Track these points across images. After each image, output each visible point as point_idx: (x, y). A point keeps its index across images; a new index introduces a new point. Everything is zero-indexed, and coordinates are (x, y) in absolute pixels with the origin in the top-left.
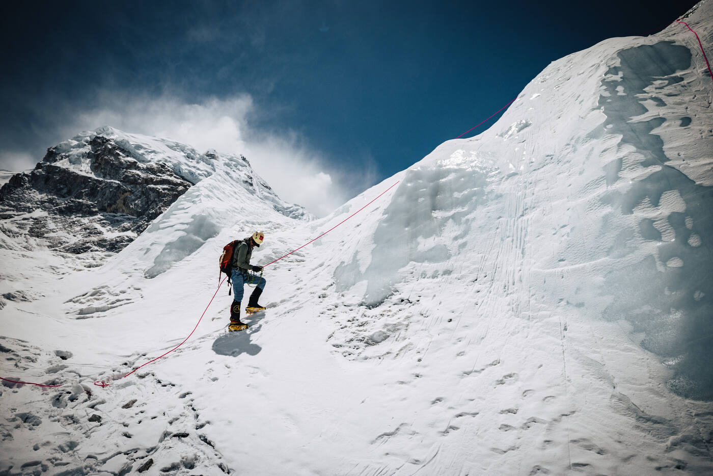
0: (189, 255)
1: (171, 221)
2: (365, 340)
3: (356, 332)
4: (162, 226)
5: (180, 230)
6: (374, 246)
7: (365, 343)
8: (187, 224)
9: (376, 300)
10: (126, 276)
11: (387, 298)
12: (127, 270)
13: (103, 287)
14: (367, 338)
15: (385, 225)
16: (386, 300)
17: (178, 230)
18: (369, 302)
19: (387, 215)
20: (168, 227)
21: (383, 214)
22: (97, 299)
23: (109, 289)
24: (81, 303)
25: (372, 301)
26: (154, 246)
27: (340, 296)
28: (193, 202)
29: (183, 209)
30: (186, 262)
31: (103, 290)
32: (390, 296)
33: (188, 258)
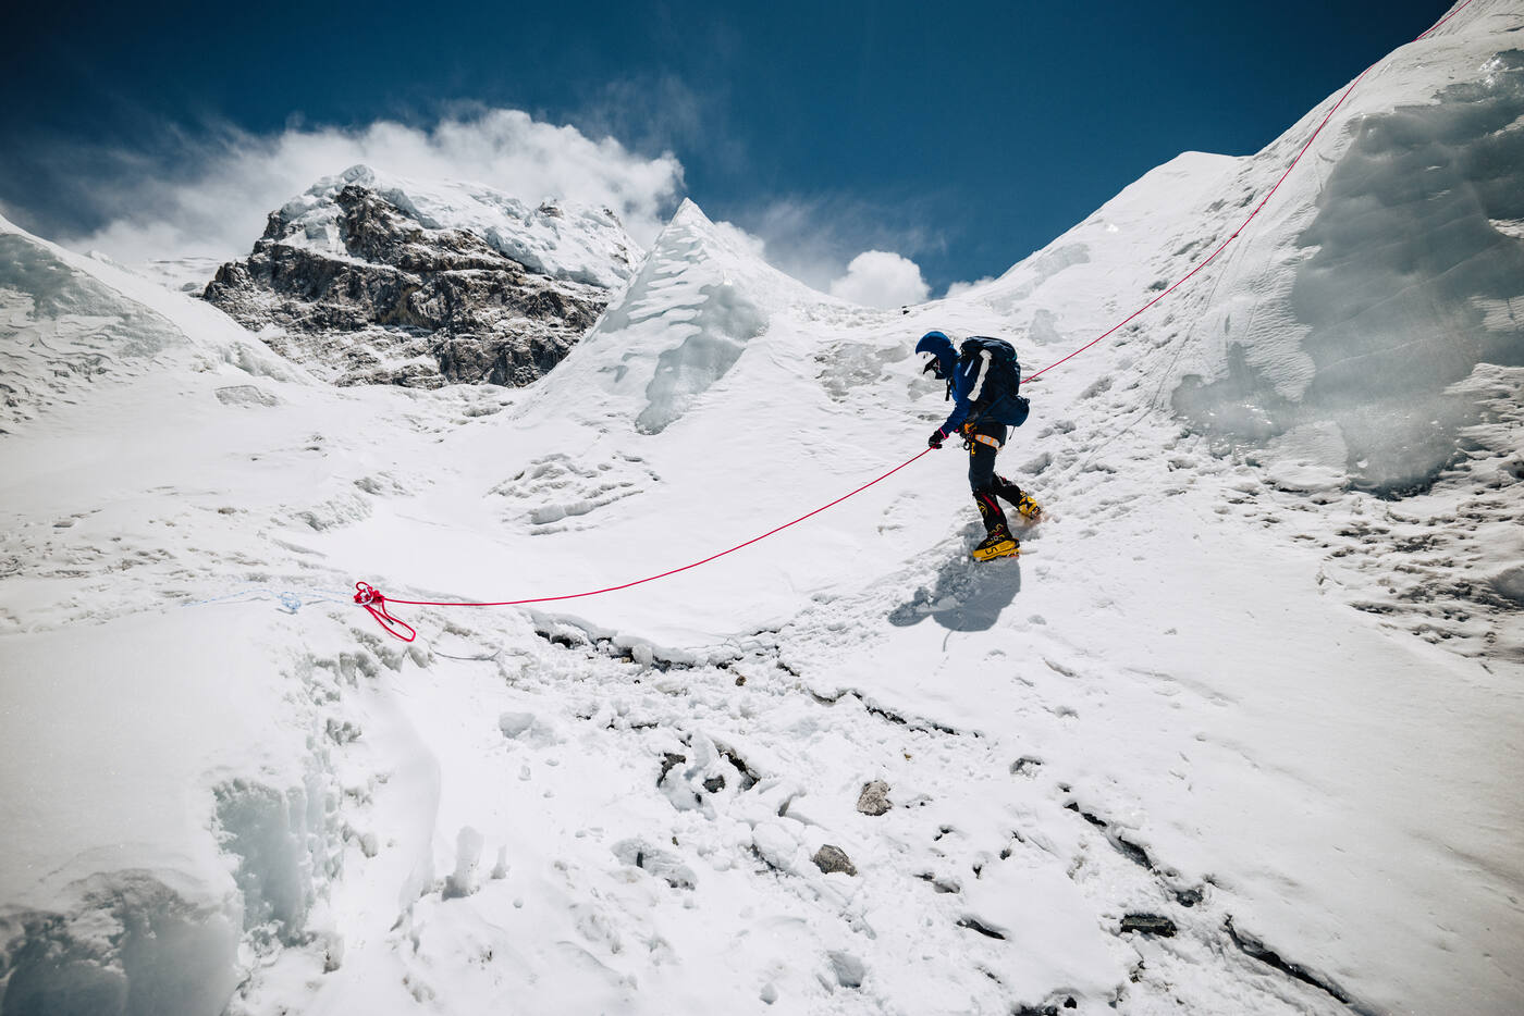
0: (718, 378)
1: (652, 305)
2: (1476, 593)
3: (1417, 566)
4: (634, 315)
5: (683, 322)
6: (1305, 329)
7: (1478, 601)
8: (695, 307)
9: (1409, 475)
10: (593, 431)
11: (1450, 468)
12: (591, 417)
13: (553, 458)
14: (1481, 587)
15: (1321, 272)
16: (1444, 473)
17: (679, 322)
18: (1382, 477)
19: (1317, 249)
20: (649, 317)
21: (1300, 245)
22: (556, 487)
23: (569, 462)
24: (519, 495)
25: (1395, 477)
26: (631, 362)
27: (1244, 466)
28: (688, 258)
29: (670, 275)
30: (719, 394)
31: (557, 465)
32: (1457, 460)
33: (720, 384)
